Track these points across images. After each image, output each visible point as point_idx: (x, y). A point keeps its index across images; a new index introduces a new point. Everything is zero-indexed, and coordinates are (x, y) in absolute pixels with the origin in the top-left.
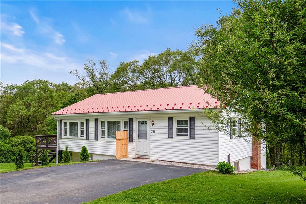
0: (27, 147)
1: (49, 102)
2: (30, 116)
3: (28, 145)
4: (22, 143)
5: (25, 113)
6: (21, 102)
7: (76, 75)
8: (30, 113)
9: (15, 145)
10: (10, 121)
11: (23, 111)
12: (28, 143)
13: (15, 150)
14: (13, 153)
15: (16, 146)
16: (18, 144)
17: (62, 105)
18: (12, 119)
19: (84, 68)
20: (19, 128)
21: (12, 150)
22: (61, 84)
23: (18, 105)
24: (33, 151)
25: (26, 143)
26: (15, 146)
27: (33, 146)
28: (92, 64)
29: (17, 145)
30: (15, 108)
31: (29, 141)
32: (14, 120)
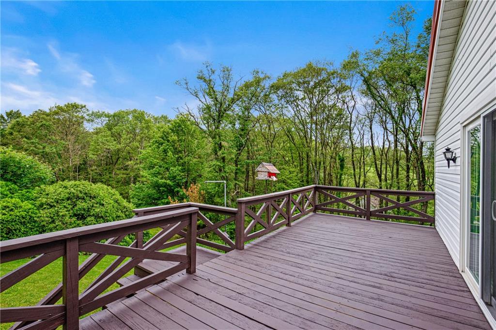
0: (80, 209)
1: (144, 134)
2: (119, 150)
3: (81, 205)
4: (68, 199)
5: (113, 146)
6: (109, 133)
7: (185, 86)
8: (119, 146)
9: (48, 204)
10: (92, 156)
11: (111, 144)
12: (84, 199)
13: (42, 218)
14: (38, 227)
15: (51, 206)
16: (57, 202)
17: (162, 134)
18: (96, 153)
19: (198, 78)
20: (107, 165)
21: (35, 219)
22: (160, 116)
23: (104, 136)
24: (93, 218)
25: (78, 198)
26: (48, 207)
27: (95, 205)
28: (210, 71)
29: (52, 204)
30: (100, 139)
31: (86, 194)
32: (98, 156)
